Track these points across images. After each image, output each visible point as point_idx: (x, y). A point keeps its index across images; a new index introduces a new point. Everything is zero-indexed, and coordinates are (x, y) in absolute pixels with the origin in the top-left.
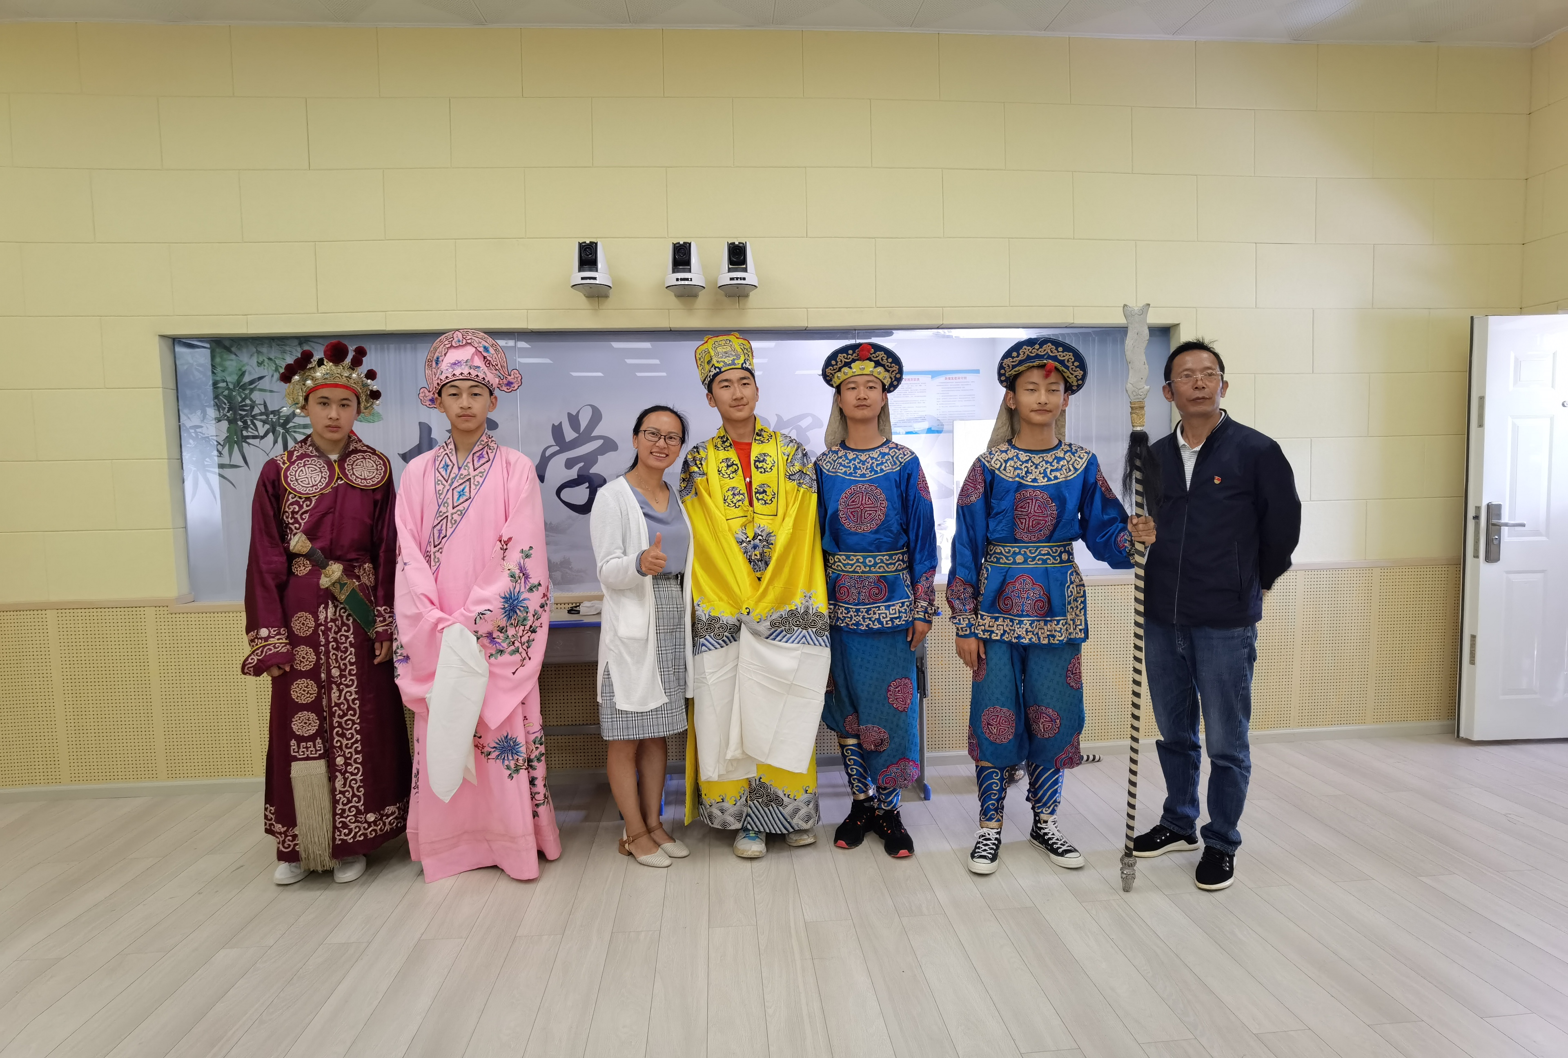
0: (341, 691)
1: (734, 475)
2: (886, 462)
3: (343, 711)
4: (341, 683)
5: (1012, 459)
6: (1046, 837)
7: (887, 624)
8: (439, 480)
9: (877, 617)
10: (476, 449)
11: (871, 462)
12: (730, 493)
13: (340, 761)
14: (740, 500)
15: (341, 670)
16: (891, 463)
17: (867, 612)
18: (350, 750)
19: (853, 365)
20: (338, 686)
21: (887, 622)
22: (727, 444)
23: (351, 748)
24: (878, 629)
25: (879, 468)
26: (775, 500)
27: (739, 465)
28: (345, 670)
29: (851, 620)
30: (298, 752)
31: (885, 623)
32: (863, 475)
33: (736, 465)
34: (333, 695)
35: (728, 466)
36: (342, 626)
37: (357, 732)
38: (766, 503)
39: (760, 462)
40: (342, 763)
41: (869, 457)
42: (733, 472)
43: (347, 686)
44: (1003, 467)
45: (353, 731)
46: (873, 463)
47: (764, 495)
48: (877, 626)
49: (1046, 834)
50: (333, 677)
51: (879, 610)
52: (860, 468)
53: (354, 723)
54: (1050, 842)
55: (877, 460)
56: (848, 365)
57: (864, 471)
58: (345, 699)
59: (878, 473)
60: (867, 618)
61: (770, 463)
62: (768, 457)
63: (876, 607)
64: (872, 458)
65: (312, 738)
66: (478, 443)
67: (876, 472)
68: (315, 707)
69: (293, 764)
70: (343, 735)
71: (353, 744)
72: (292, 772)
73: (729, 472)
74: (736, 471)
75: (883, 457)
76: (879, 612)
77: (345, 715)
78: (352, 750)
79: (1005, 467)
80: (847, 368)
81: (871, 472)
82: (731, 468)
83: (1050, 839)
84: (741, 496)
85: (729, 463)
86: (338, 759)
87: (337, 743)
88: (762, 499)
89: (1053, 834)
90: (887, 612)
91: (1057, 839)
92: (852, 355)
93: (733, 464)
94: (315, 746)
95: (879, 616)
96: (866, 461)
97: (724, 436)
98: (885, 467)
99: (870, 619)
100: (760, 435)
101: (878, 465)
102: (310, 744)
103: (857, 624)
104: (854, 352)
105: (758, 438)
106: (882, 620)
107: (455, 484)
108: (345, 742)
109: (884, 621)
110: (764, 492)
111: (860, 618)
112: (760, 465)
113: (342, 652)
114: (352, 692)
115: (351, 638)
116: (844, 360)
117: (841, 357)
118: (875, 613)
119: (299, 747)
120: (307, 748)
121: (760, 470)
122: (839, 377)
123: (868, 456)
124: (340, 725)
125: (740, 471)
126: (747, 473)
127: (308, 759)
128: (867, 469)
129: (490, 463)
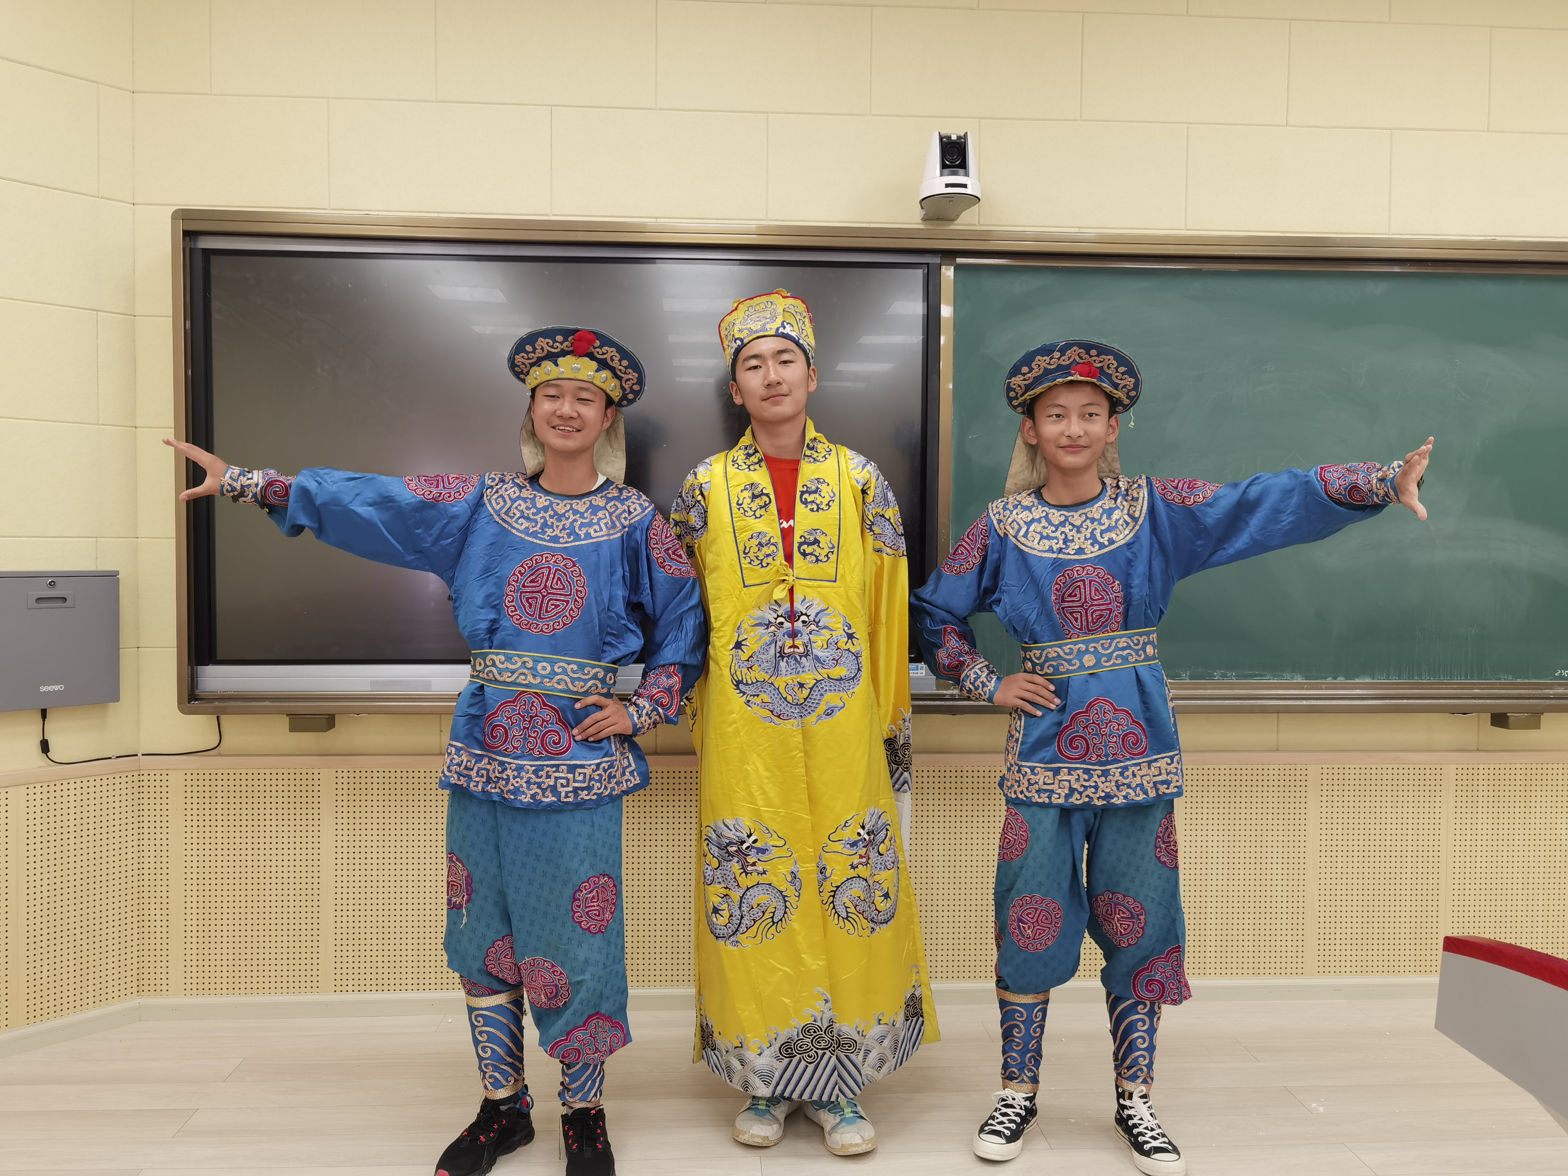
1: (763, 511)
2: (598, 524)
5: (1039, 521)
6: (1130, 1123)
7: (566, 797)
9: (552, 783)
11: (572, 518)
12: (754, 542)
14: (768, 555)
16: (606, 524)
17: (535, 772)
19: (561, 360)
21: (567, 793)
22: (754, 459)
24: (550, 805)
25: (584, 530)
26: (833, 557)
27: (772, 497)
29: (507, 783)
31: (563, 794)
32: (555, 539)
33: (767, 495)
35: (754, 497)
38: (817, 560)
39: (810, 493)
41: (571, 508)
42: (761, 507)
44: (1022, 533)
46: (575, 520)
47: (815, 547)
48: (550, 799)
49: (1130, 1117)
51: (557, 771)
52: (552, 527)
54: (1135, 1131)
55: (582, 516)
56: (553, 357)
57: (557, 532)
59: (580, 540)
60: (535, 783)
61: (827, 496)
62: (825, 485)
63: (552, 766)
64: (575, 512)
67: (578, 537)
73: (754, 506)
74: (765, 506)
75: (594, 513)
76: (557, 774)
79: (1027, 532)
80: (551, 363)
81: (569, 535)
82: (757, 501)
83: (1135, 1126)
84: (773, 548)
85: (756, 492)
88: (811, 554)
89: (1141, 1119)
90: (570, 776)
91: (1147, 1128)
92: (562, 343)
93: (762, 494)
95: (556, 782)
96: (564, 515)
97: (751, 446)
98: (596, 531)
99: (539, 785)
100: (812, 449)
101: (582, 525)
103: (516, 791)
104: (565, 340)
105: (808, 453)
106: (560, 789)
109: (563, 791)
110: (816, 542)
111: (523, 782)
112: (810, 498)
116: (546, 348)
117: (541, 342)
118: (548, 777)
121: (810, 506)
122: (537, 375)
123: (568, 507)
125: (773, 507)
126: (786, 512)
128: (564, 529)
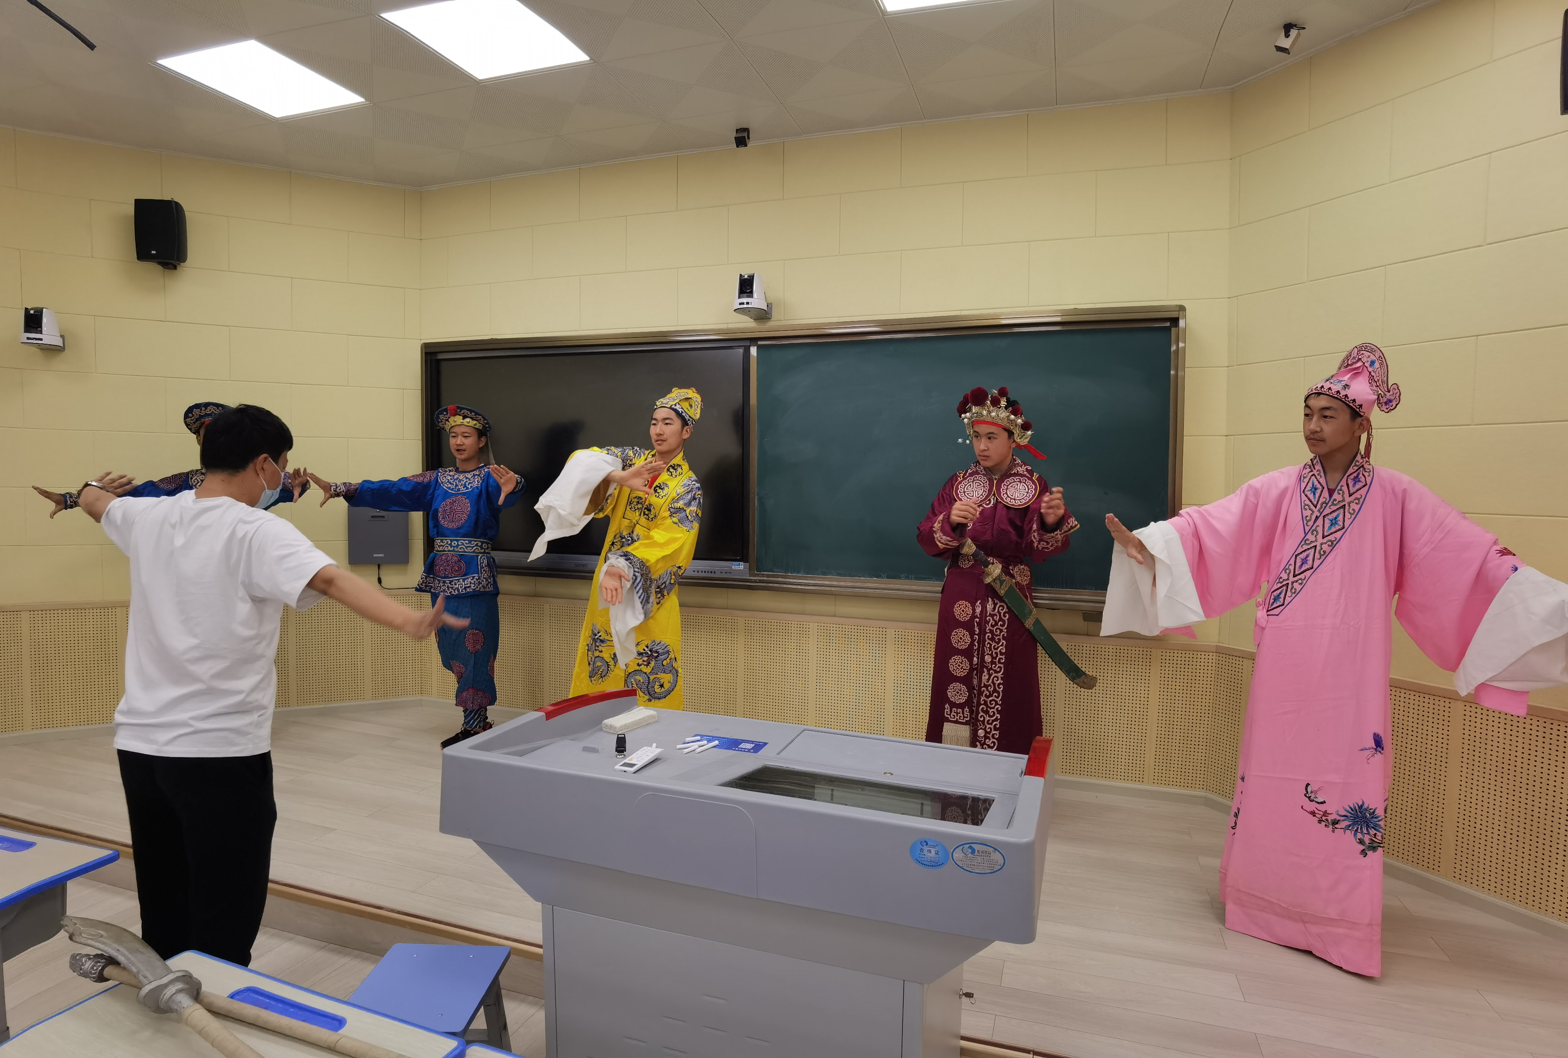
0: (990, 675)
3: (990, 692)
4: (991, 669)
8: (1306, 505)
10: (1351, 470)
13: (981, 733)
15: (993, 658)
18: (990, 726)
20: (988, 670)
23: (991, 724)
28: (995, 658)
30: (950, 715)
34: (983, 678)
36: (999, 621)
37: (998, 712)
40: (982, 735)
43: (996, 672)
45: (994, 710)
50: (986, 663)
53: (997, 704)
58: (993, 682)
59: (468, 489)
65: (961, 706)
66: (1353, 464)
68: (966, 680)
69: (945, 723)
70: (987, 712)
71: (993, 721)
72: (944, 730)
77: (991, 695)
78: (992, 727)
86: (980, 731)
87: (981, 717)
94: (963, 713)
102: (960, 710)
107: (1327, 511)
108: (987, 718)
111: (446, 587)
113: (995, 642)
114: (998, 678)
115: (1004, 633)
119: (951, 711)
120: (957, 713)
124: (985, 703)
127: (957, 722)
129: (1367, 487)
